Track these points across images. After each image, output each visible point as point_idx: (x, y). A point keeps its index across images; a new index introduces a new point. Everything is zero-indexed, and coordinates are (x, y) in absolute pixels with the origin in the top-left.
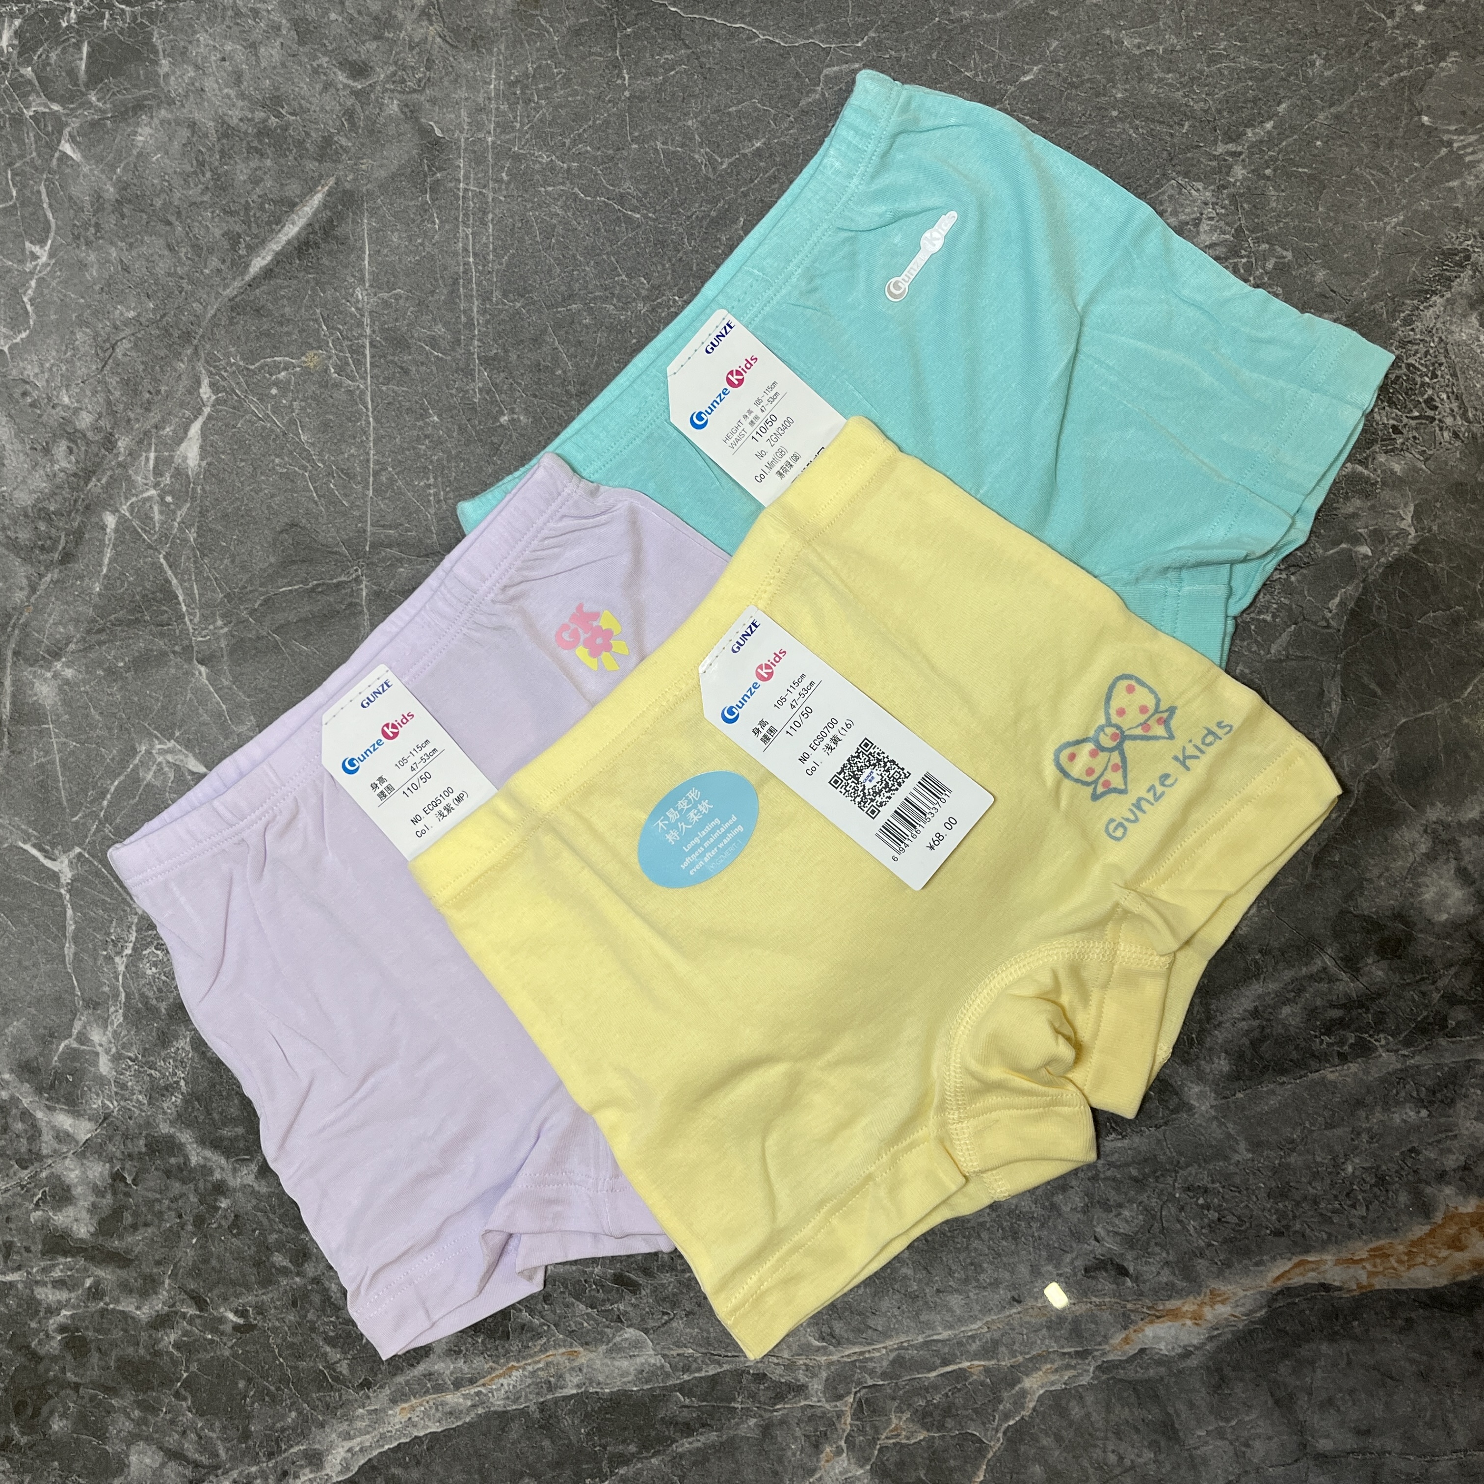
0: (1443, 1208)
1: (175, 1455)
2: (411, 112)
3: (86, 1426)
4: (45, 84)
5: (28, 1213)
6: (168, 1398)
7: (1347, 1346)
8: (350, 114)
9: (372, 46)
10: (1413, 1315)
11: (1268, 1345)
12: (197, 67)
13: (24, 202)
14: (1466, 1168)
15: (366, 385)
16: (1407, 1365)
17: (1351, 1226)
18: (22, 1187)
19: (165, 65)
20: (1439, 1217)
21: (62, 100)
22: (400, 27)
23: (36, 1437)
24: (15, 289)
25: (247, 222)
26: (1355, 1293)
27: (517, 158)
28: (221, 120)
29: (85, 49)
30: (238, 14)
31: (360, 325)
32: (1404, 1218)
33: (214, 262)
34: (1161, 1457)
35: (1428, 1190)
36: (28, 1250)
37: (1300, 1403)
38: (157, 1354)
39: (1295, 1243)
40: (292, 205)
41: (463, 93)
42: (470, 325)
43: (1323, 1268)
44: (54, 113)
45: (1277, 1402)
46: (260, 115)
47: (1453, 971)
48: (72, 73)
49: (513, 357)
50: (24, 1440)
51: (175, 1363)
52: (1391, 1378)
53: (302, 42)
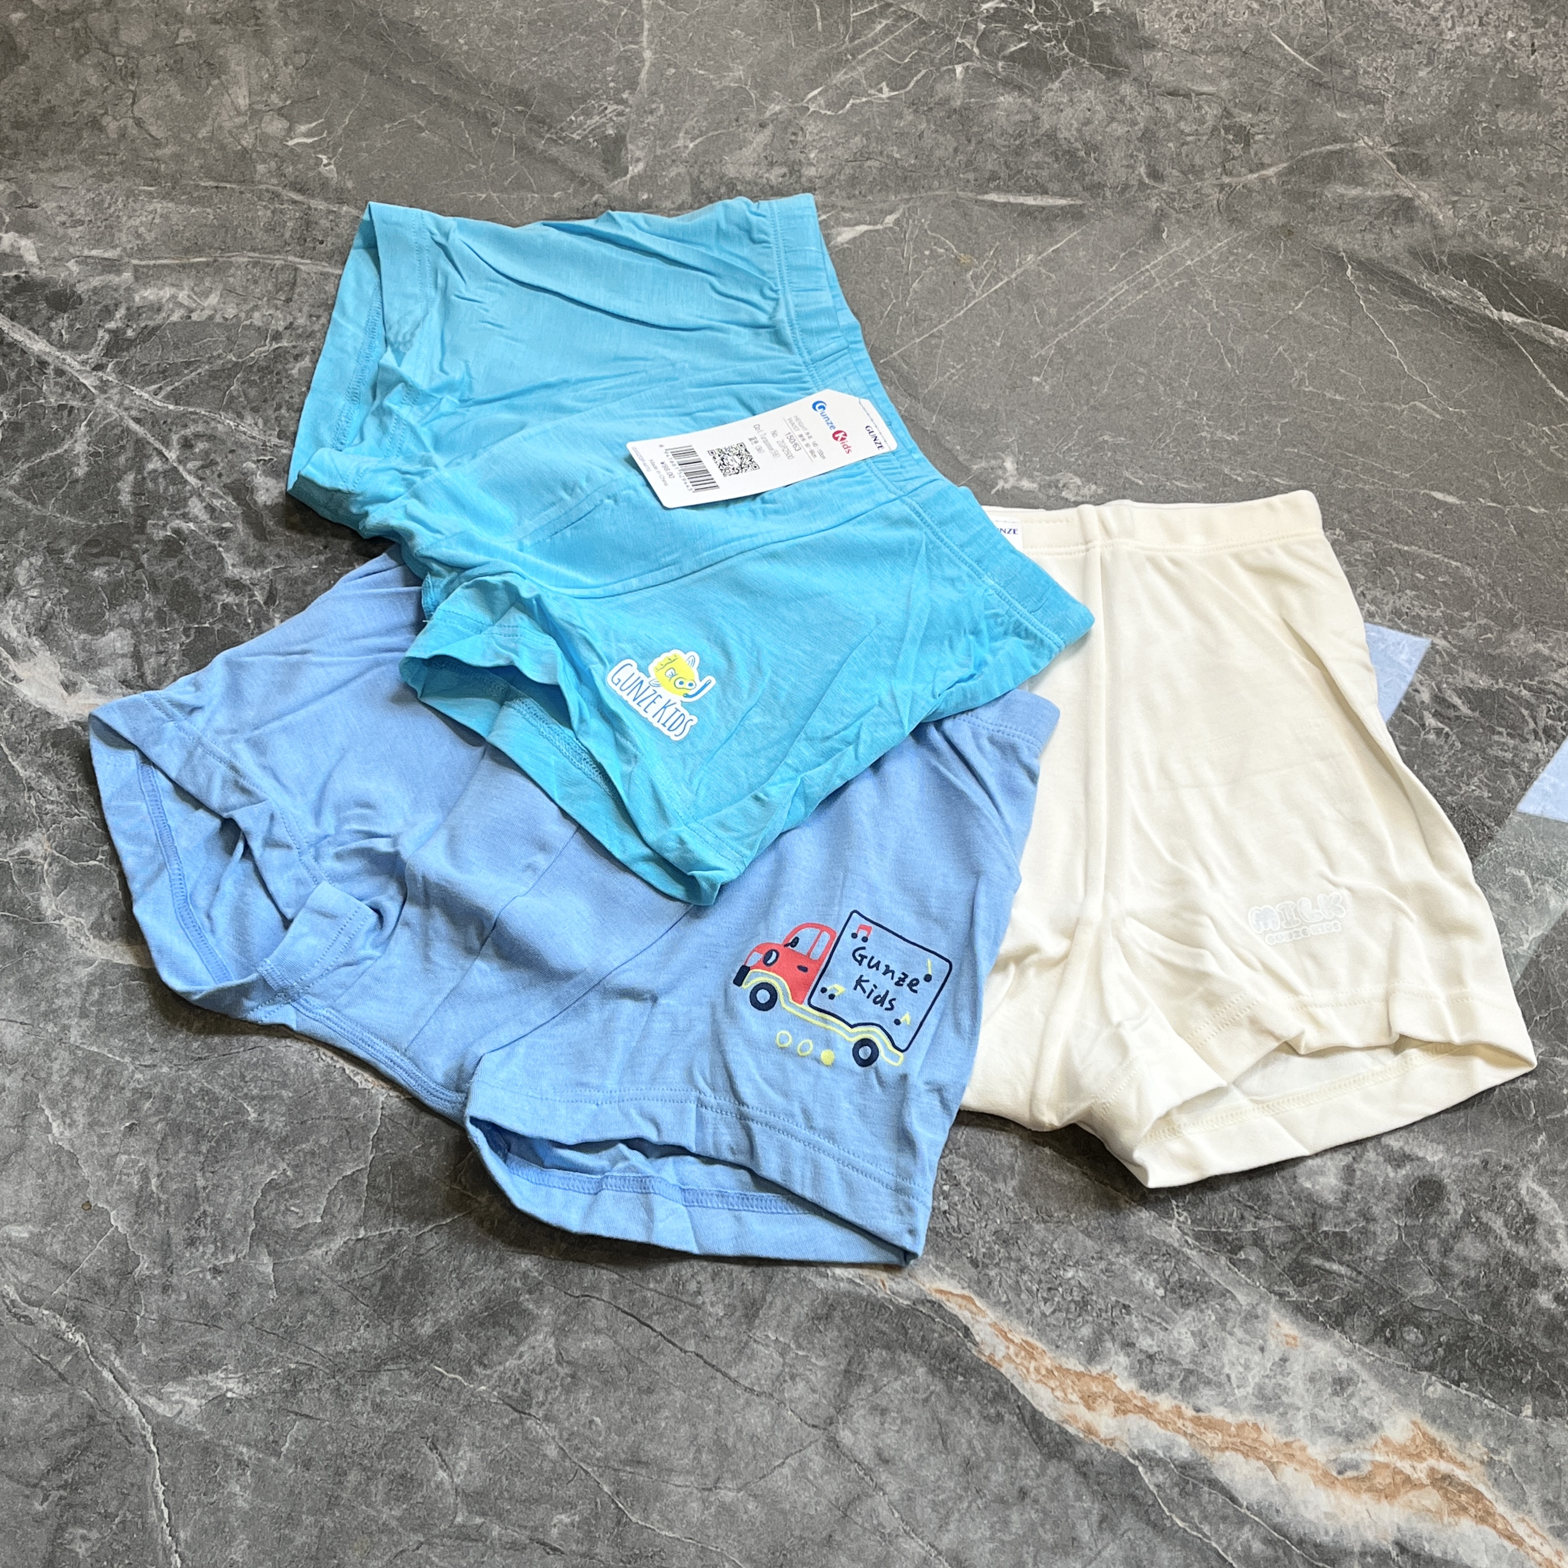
0: (1106, 1367)
1: (137, 657)
2: (1161, 215)
3: (113, 591)
4: (982, 40)
5: (247, 460)
6: (179, 626)
7: (938, 1387)
8: (1126, 187)
9: (1175, 172)
10: (1007, 1416)
11: (884, 1327)
12: (1071, 100)
13: (907, 67)
14: (1151, 1357)
15: (981, 295)
16: (965, 1446)
17: (1029, 1311)
18: (264, 445)
19: (1057, 84)
20: (1096, 1370)
21: (983, 51)
22: (1202, 180)
23: (78, 567)
24: (851, 93)
25: (1010, 177)
26: (984, 1359)
27: (1193, 283)
28: (1055, 129)
29: (1024, 44)
30: (1122, 101)
31: (1013, 270)
32: (1072, 1345)
33: (971, 176)
34: (725, 1322)
35: (1109, 1344)
36: (220, 475)
37: (862, 1389)
38: (208, 598)
39: (979, 1282)
40: (1045, 192)
41: (1200, 233)
42: (1072, 324)
43: (979, 1318)
44: (972, 53)
45: (847, 1371)
46: (1078, 145)
47: (1278, 1223)
48: (1002, 47)
49: (1079, 358)
50: (67, 561)
51: (211, 613)
52: (944, 1442)
53: (1140, 140)
